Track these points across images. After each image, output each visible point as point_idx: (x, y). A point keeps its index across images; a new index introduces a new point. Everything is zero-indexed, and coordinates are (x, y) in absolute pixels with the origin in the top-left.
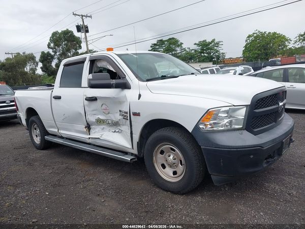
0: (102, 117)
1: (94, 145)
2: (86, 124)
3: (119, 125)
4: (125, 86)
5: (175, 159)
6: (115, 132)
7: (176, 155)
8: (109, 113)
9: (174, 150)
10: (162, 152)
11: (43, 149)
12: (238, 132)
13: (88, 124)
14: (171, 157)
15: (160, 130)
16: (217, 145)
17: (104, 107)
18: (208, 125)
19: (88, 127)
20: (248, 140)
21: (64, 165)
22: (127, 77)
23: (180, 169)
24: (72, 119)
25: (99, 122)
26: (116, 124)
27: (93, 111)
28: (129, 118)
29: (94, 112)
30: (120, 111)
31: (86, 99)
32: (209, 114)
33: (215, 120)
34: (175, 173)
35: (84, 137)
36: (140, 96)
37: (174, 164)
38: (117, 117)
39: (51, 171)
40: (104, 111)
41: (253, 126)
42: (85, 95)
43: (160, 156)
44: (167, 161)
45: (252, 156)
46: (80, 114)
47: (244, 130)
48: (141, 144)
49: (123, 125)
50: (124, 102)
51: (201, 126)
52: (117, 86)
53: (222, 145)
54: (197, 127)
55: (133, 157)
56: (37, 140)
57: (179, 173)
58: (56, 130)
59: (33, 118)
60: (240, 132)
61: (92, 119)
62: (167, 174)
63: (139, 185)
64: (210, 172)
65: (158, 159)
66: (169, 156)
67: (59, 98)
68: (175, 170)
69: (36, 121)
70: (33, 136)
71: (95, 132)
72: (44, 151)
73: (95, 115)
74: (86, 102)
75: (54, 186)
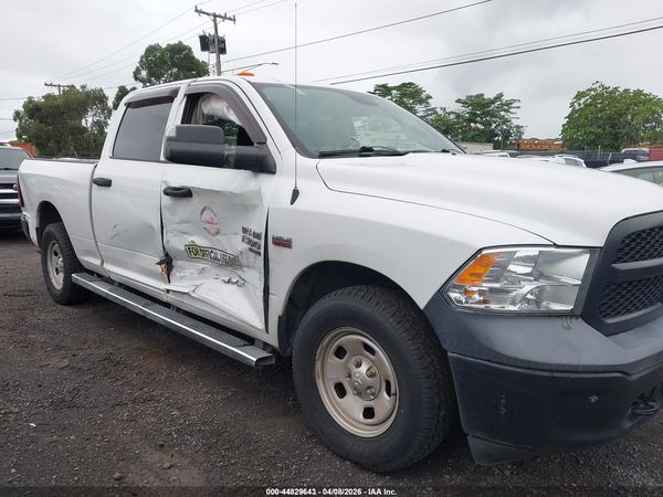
0: (200, 241)
1: (179, 310)
2: (162, 254)
3: (241, 266)
4: (262, 165)
5: (372, 375)
6: (229, 282)
7: (377, 363)
8: (217, 233)
9: (372, 352)
10: (340, 352)
11: (68, 303)
12: (558, 322)
13: (167, 255)
14: (364, 369)
15: (340, 292)
16: (496, 353)
17: (207, 215)
18: (473, 292)
19: (168, 263)
20: (588, 349)
21: (103, 352)
22: (269, 142)
23: (384, 404)
24: (133, 239)
25: (194, 252)
26: (232, 263)
27: (182, 222)
28: (262, 251)
29: (184, 227)
30: (245, 230)
31: (166, 193)
32: (480, 262)
33: (497, 281)
34: (369, 413)
35: (155, 285)
36: (296, 194)
37: (369, 388)
38: (236, 245)
39: (65, 362)
40: (208, 226)
41: (603, 308)
42: (165, 182)
43: (333, 360)
44: (350, 376)
45: (594, 399)
46: (151, 227)
47: (577, 317)
48: (288, 323)
49: (249, 267)
50: (254, 207)
51: (454, 295)
52: (240, 163)
53: (509, 358)
54: (441, 296)
55: (265, 354)
56: (58, 281)
57: (380, 414)
58: (98, 262)
59: (51, 228)
60: (565, 322)
61: (177, 243)
62: (347, 413)
63: (272, 431)
64: (465, 428)
65: (329, 369)
66: (359, 365)
67: (106, 183)
68: (369, 404)
69: (56, 234)
70: (50, 270)
71: (182, 278)
72: (70, 310)
73: (185, 233)
74: (167, 200)
75: (58, 405)
